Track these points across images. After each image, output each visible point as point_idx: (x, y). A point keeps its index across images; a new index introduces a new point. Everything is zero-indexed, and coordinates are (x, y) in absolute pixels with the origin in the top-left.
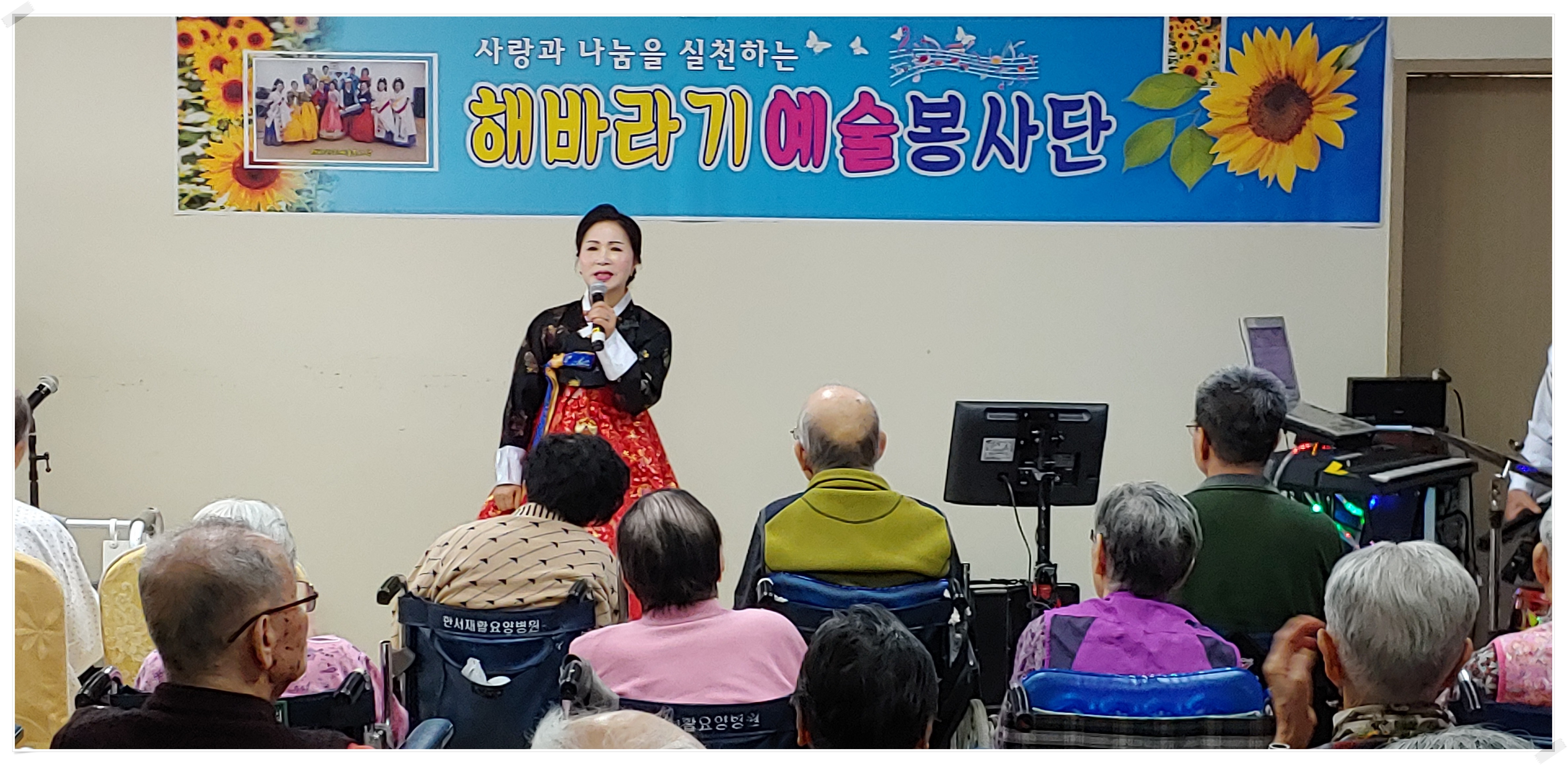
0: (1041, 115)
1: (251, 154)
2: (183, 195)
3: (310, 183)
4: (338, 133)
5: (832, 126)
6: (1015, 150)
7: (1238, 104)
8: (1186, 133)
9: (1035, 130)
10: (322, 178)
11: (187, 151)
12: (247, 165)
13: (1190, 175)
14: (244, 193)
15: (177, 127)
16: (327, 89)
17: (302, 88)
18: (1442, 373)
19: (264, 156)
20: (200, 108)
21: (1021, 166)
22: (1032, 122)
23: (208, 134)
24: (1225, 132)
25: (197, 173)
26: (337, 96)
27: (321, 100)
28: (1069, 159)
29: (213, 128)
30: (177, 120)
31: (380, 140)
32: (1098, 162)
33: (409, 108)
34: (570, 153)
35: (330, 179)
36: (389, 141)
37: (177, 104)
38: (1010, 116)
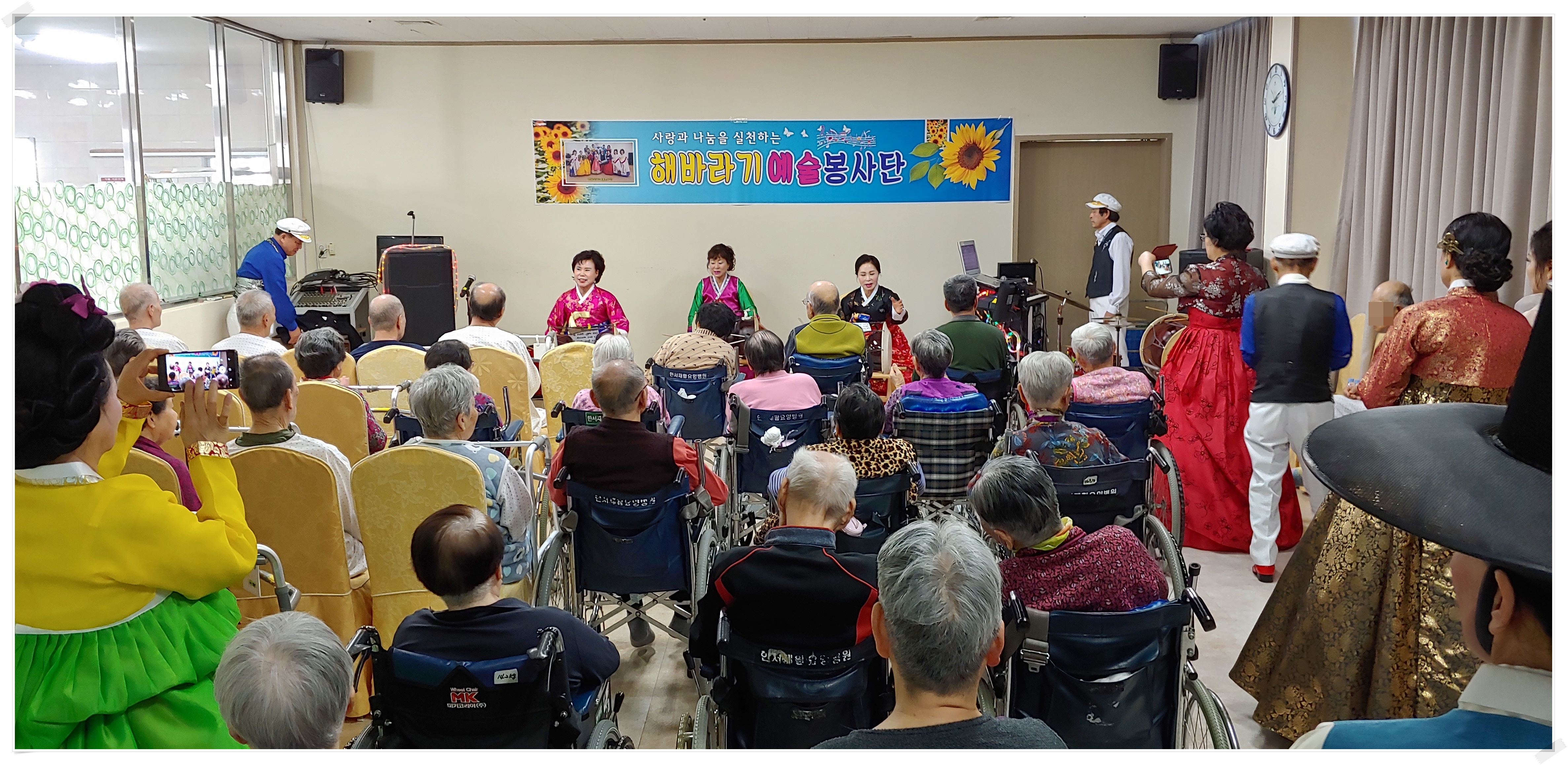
0: (877, 160)
1: (565, 180)
2: (538, 197)
3: (588, 192)
4: (599, 172)
5: (794, 166)
6: (867, 175)
7: (955, 154)
8: (934, 166)
9: (875, 166)
10: (593, 190)
11: (539, 179)
12: (563, 185)
13: (936, 183)
14: (562, 196)
15: (535, 170)
16: (594, 154)
17: (584, 154)
18: (1034, 260)
19: (570, 181)
20: (543, 162)
21: (869, 180)
22: (873, 163)
23: (547, 172)
24: (949, 166)
25: (544, 188)
26: (598, 157)
27: (592, 159)
28: (888, 178)
29: (549, 170)
30: (535, 167)
31: (615, 174)
32: (900, 179)
33: (627, 161)
34: (691, 178)
35: (596, 190)
36: (619, 174)
37: (534, 160)
38: (865, 161)
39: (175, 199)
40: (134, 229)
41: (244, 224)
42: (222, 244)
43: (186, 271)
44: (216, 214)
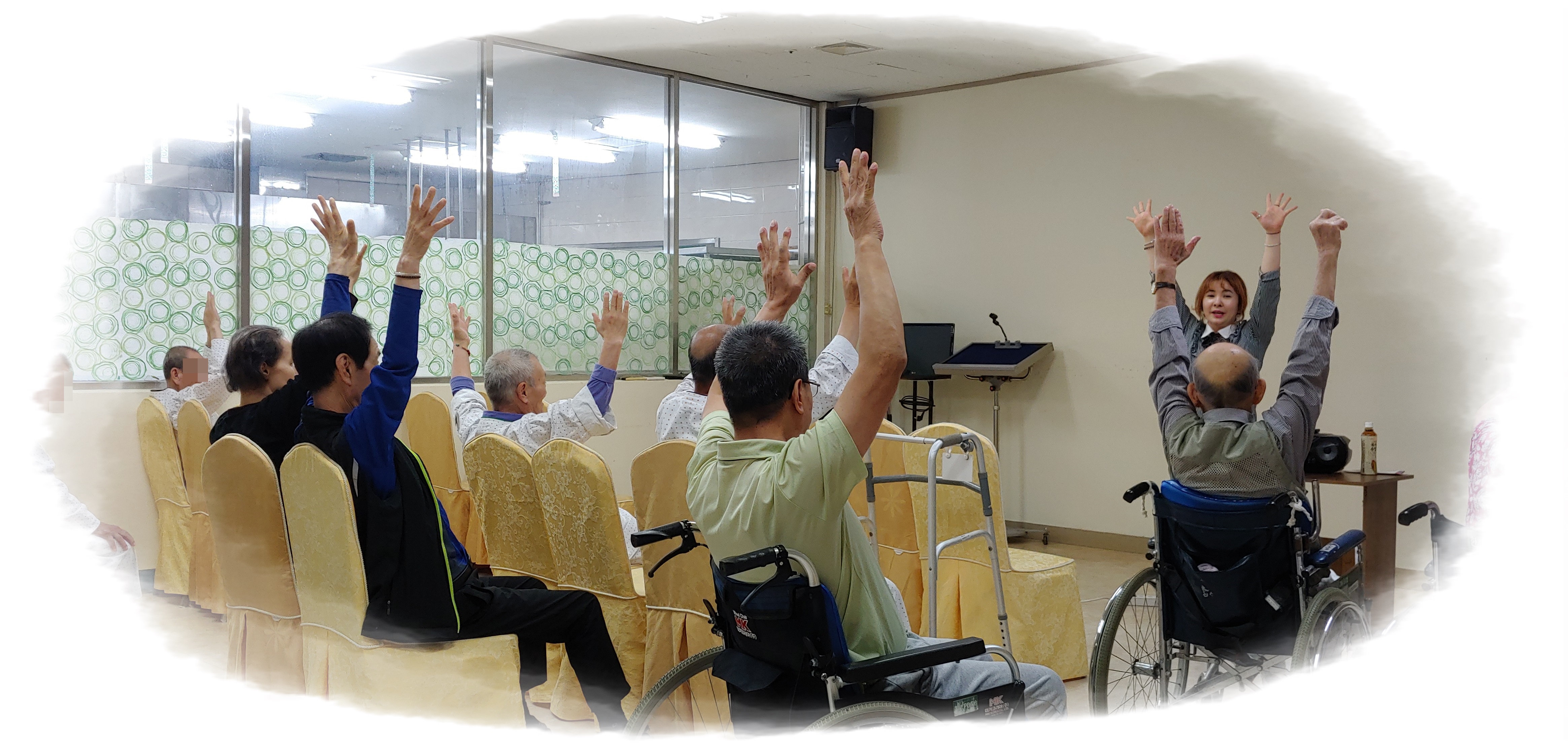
39: (566, 264)
40: (475, 290)
41: (709, 304)
42: (656, 321)
43: (577, 346)
44: (647, 287)
